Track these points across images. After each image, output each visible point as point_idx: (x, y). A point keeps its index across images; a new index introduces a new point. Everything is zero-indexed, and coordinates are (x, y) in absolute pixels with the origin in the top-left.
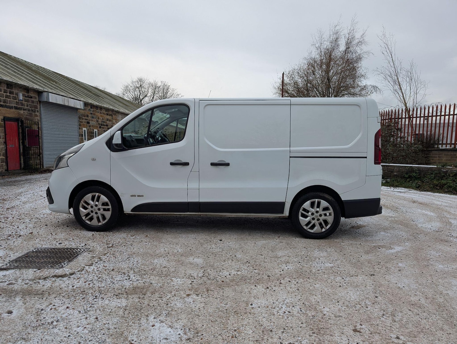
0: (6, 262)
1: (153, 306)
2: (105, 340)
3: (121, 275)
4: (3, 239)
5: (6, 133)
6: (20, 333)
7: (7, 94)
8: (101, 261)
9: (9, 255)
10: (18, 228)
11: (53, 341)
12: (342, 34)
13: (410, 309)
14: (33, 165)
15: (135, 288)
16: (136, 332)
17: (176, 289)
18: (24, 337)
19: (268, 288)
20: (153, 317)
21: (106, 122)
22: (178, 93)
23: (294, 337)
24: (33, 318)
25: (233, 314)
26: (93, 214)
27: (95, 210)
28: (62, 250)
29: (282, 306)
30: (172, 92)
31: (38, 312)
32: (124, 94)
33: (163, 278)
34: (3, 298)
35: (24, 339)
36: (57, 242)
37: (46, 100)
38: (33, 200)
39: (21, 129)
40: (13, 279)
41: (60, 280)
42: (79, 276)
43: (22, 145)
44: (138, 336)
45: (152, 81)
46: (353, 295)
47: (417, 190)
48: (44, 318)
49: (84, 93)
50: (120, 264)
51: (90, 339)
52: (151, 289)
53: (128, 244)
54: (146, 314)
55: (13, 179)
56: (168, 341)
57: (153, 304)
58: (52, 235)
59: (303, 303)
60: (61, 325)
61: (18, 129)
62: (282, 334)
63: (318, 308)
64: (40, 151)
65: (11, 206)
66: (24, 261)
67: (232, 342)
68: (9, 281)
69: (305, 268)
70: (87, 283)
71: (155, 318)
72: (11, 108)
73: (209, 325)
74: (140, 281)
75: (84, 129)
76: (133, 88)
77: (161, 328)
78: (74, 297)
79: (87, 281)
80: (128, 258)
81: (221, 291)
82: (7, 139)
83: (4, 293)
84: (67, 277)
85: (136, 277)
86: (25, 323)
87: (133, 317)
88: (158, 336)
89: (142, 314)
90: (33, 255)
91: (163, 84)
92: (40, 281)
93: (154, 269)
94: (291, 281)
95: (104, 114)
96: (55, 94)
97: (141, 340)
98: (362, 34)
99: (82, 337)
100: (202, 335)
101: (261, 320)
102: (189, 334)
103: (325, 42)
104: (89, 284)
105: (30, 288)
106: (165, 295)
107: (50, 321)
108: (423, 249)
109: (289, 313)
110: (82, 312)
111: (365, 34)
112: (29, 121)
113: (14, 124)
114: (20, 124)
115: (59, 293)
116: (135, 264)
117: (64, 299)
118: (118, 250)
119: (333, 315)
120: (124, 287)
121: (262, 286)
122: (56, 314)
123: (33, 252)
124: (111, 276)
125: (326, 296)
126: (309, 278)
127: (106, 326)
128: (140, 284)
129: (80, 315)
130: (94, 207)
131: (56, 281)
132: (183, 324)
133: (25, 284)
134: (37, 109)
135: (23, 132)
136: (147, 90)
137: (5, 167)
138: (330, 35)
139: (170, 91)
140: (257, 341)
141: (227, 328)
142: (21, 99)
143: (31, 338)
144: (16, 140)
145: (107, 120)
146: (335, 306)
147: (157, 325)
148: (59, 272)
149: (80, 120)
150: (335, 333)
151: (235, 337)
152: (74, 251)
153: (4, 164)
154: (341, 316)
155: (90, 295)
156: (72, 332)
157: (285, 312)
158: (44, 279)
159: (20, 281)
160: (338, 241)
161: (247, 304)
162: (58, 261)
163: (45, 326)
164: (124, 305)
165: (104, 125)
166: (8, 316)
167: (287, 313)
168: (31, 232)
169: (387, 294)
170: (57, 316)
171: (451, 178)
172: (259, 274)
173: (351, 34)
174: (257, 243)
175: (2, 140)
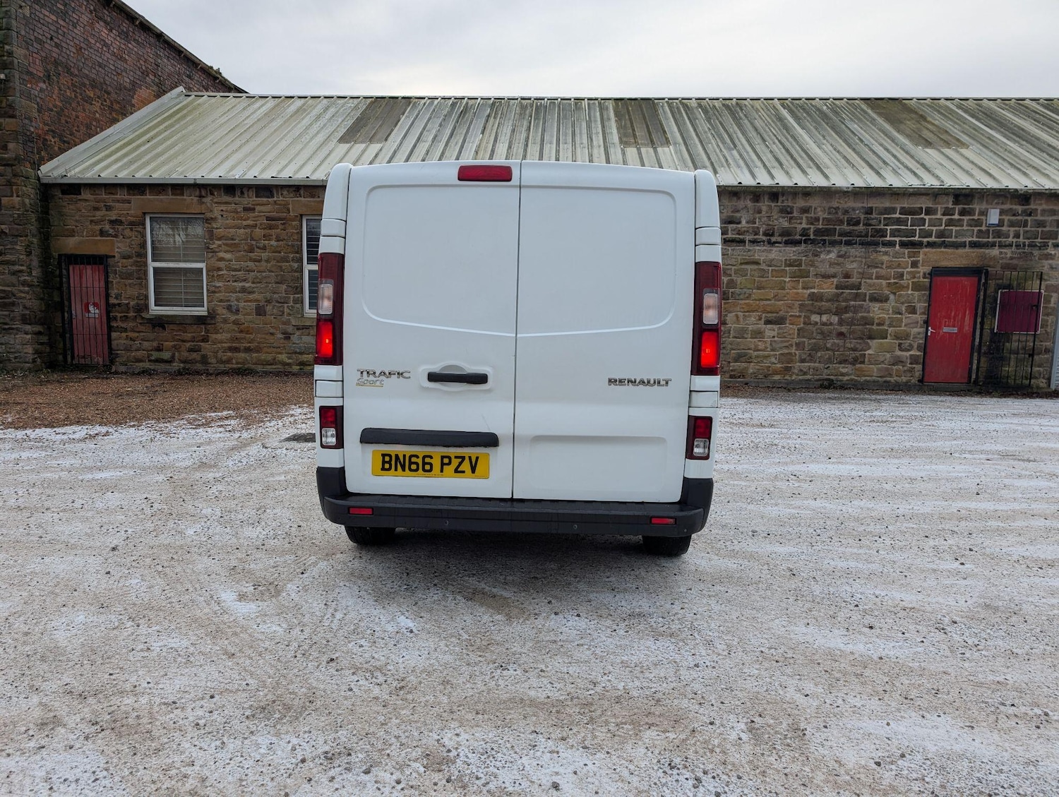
5: (932, 303)
7: (953, 217)
43: (981, 329)
61: (979, 291)
72: (959, 246)
82: (934, 314)
112: (1015, 273)
113: (964, 281)
114: (983, 281)
137: (918, 374)
142: (995, 222)
175: (919, 317)
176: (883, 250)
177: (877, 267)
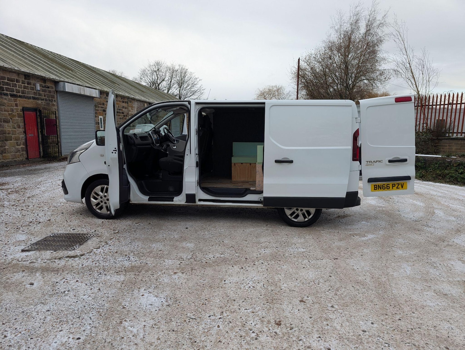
0: (28, 245)
1: (145, 281)
2: (104, 305)
3: (123, 256)
4: (25, 225)
5: (25, 123)
6: (39, 299)
7: (25, 85)
8: (107, 245)
9: (30, 239)
10: (38, 215)
11: (64, 305)
12: (362, 15)
13: (354, 286)
14: (52, 154)
15: (132, 267)
16: (129, 299)
17: (166, 268)
18: (42, 302)
19: (242, 268)
20: (144, 289)
21: (122, 110)
22: (196, 77)
23: (251, 305)
24: (49, 288)
25: (208, 288)
26: (103, 204)
27: (104, 200)
28: (75, 235)
29: (249, 282)
30: (190, 75)
31: (53, 284)
32: (141, 79)
33: (157, 259)
34: (26, 273)
35: (43, 303)
36: (71, 228)
37: (62, 90)
38: (52, 189)
39: (39, 118)
40: (34, 259)
41: (72, 260)
42: (88, 256)
43: (41, 134)
44: (130, 302)
45: (169, 65)
46: (311, 274)
47: (420, 180)
48: (58, 289)
49: (100, 80)
50: (123, 247)
51: (92, 304)
52: (146, 268)
53: (132, 231)
54: (139, 287)
55: (33, 168)
56: (152, 306)
57: (145, 280)
58: (67, 222)
59: (268, 281)
60: (71, 294)
61: (37, 118)
62: (242, 303)
63: (278, 284)
64: (58, 140)
65: (32, 195)
66: (43, 244)
67: (201, 308)
68: (31, 260)
69: (280, 252)
70: (94, 262)
71: (145, 290)
72: (29, 98)
73: (186, 296)
74: (137, 262)
75: (100, 117)
76: (151, 71)
77: (149, 297)
78: (83, 273)
79: (94, 261)
80: (130, 243)
81: (203, 270)
82: (26, 129)
83: (27, 270)
84: (78, 258)
85: (135, 258)
86: (43, 292)
87: (128, 289)
88: (145, 303)
89: (135, 287)
90: (51, 239)
91: (180, 68)
92: (56, 260)
93: (151, 252)
94: (264, 263)
95: (120, 101)
96: (71, 83)
97: (131, 305)
98: (383, 16)
99: (87, 303)
100: (180, 302)
101: (229, 293)
102: (169, 302)
103: (345, 24)
104: (96, 263)
105: (48, 266)
106: (157, 273)
107: (63, 291)
108: (393, 237)
109: (253, 288)
110: (88, 285)
111: (386, 15)
112: (46, 111)
113: (33, 114)
114: (38, 114)
115: (71, 270)
116: (136, 248)
117: (75, 275)
118: (122, 235)
119: (288, 290)
120: (124, 266)
121: (238, 266)
122: (68, 286)
123: (50, 236)
124: (114, 257)
125: (289, 275)
126: (280, 261)
127: (106, 295)
128: (138, 264)
129: (87, 287)
130: (104, 198)
131: (68, 260)
132: (166, 295)
133: (44, 263)
134: (54, 99)
135: (42, 122)
136: (164, 74)
137: (25, 156)
138: (350, 16)
139: (188, 74)
140: (221, 307)
141: (201, 298)
142: (39, 89)
143: (48, 302)
144: (35, 129)
145: (123, 107)
146: (293, 283)
147: (146, 295)
148: (71, 253)
149: (96, 108)
150: (284, 303)
151: (205, 304)
152: (85, 236)
153: (25, 153)
154: (295, 291)
155: (96, 272)
156: (79, 299)
157: (250, 287)
158: (59, 259)
159: (39, 260)
160: (319, 229)
161: (222, 281)
162: (71, 244)
163: (59, 294)
164: (122, 280)
165: (120, 113)
166: (31, 287)
167: (252, 287)
168: (49, 219)
169: (341, 274)
170: (68, 288)
171: (455, 168)
172: (239, 257)
173: (372, 15)
174: (245, 230)
175: (22, 130)
176: (4, 97)
177: (4, 106)
